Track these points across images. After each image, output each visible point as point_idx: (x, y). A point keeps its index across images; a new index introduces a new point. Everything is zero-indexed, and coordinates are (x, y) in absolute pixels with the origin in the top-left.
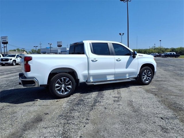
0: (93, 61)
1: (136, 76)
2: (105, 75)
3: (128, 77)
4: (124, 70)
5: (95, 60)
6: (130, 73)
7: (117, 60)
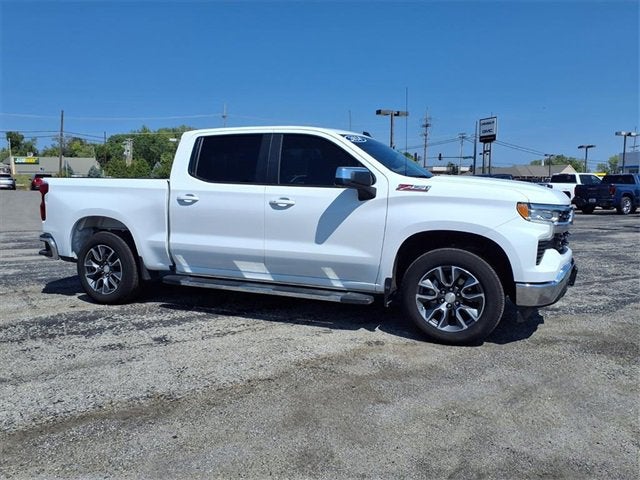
0: (181, 202)
1: (380, 287)
2: (229, 258)
3: (338, 285)
4: (308, 249)
5: (188, 199)
6: (344, 268)
7: (274, 205)
